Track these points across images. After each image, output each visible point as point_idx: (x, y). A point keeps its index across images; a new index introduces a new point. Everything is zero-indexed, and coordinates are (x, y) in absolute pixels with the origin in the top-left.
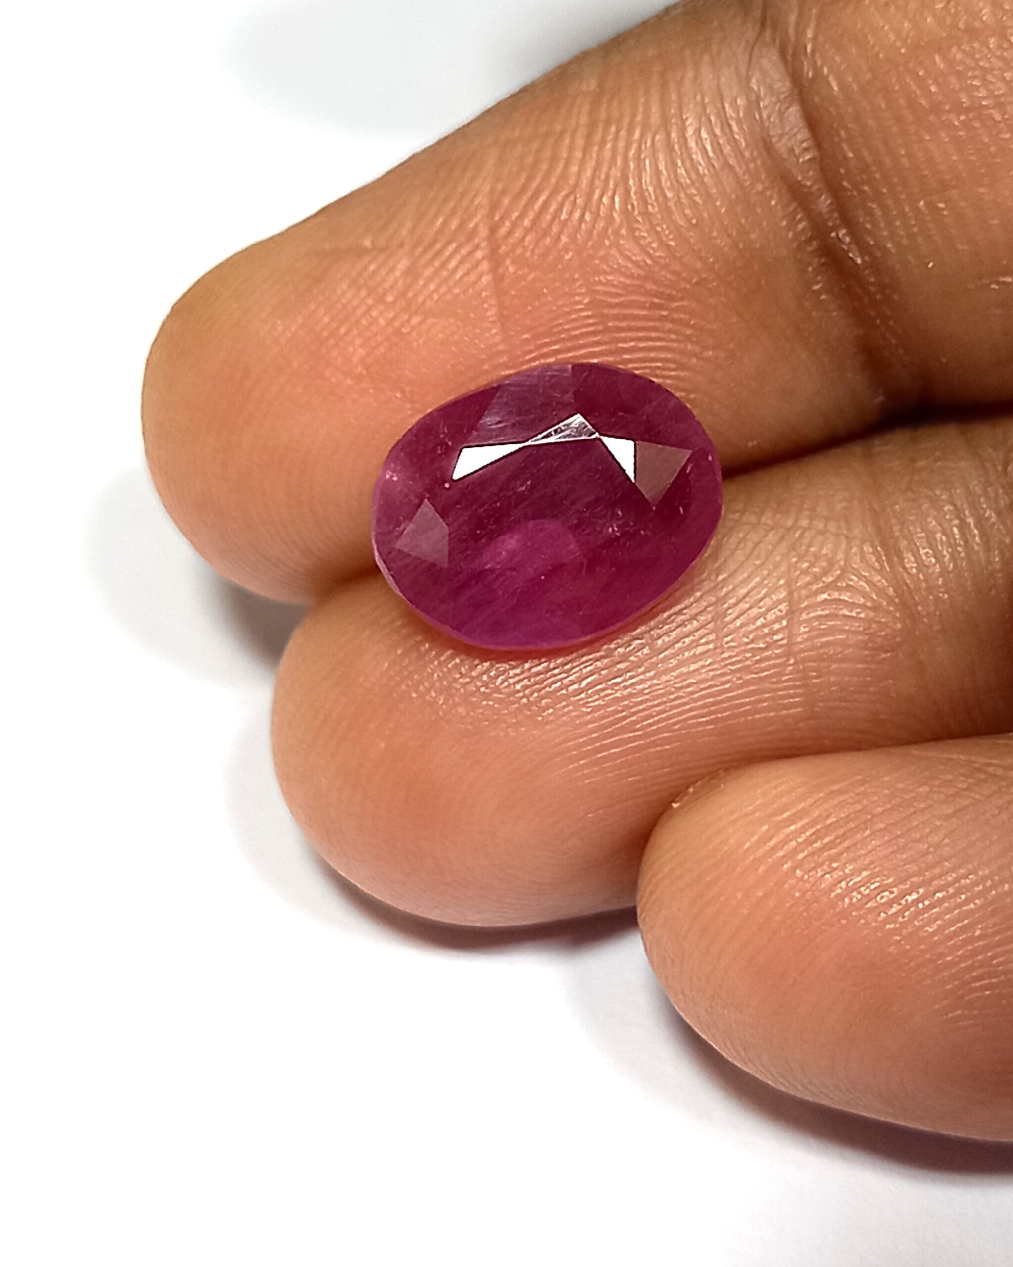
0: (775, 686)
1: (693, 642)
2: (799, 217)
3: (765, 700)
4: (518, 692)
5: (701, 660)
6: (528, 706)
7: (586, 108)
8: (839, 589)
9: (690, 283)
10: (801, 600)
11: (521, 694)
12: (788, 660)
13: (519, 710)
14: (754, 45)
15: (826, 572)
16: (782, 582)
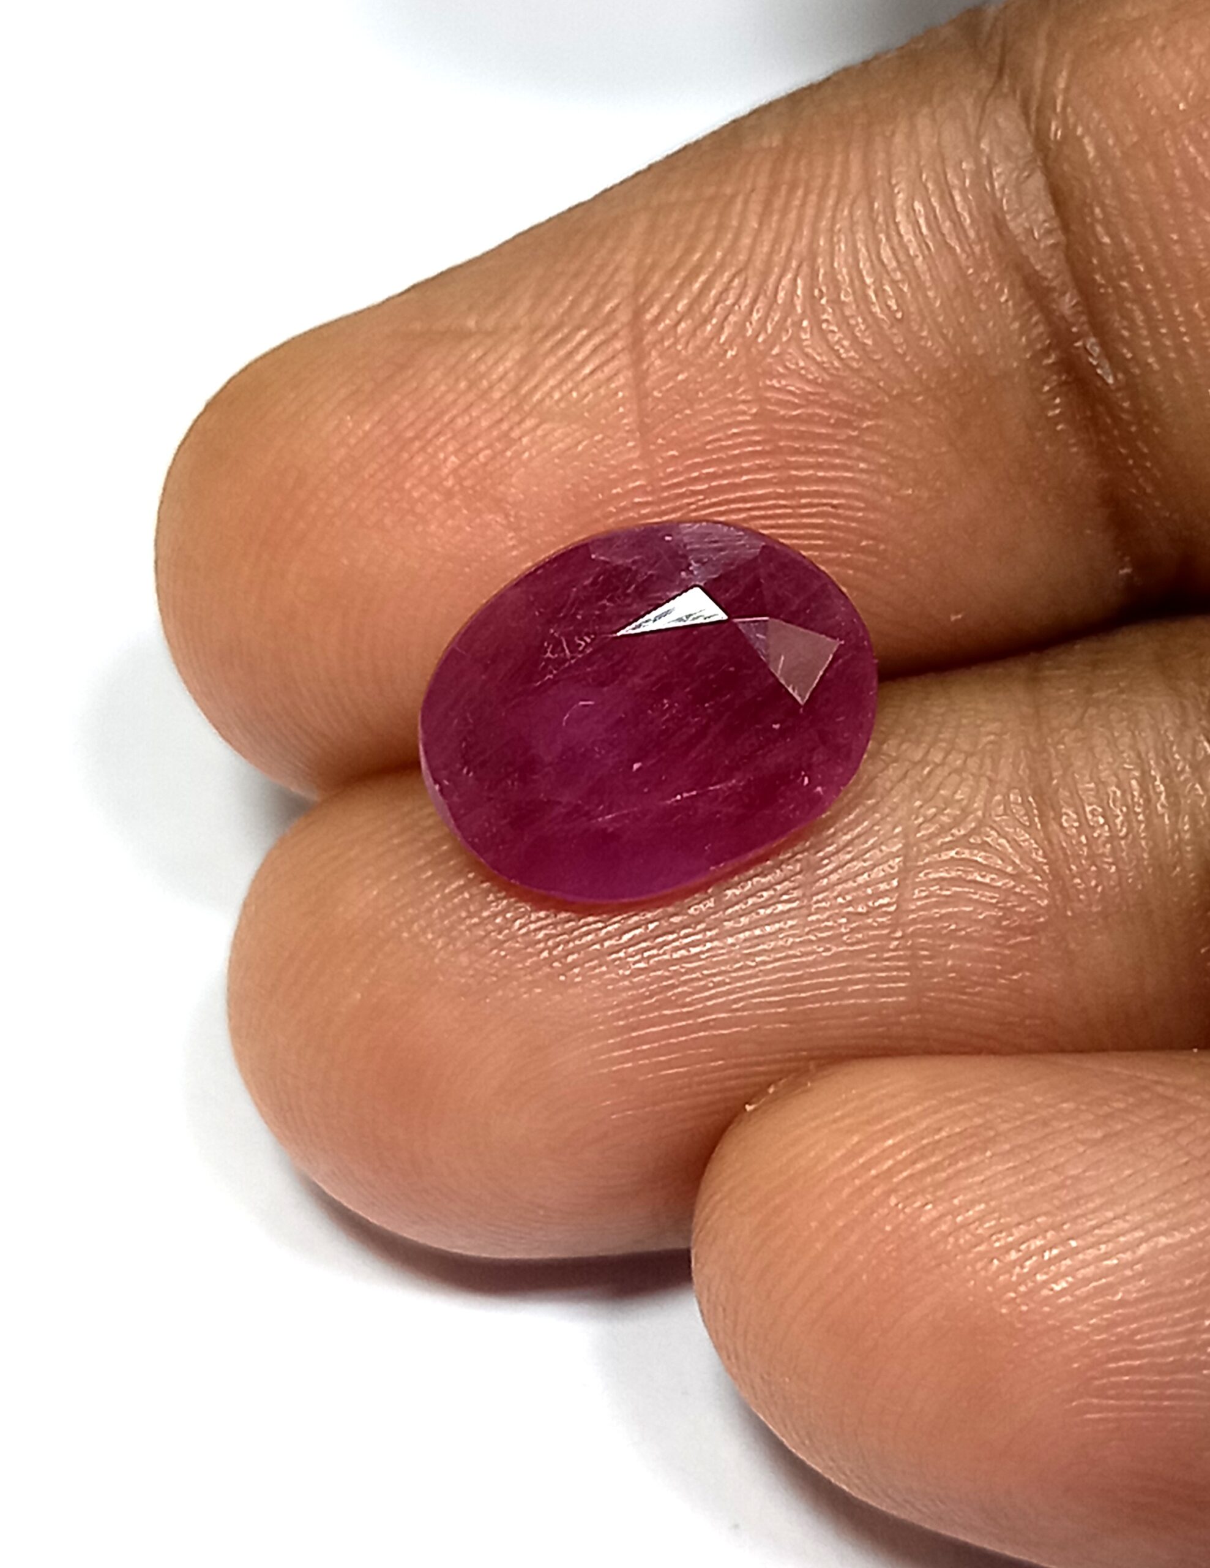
0: (873, 964)
1: (772, 897)
2: (1034, 319)
3: (857, 982)
4: (539, 941)
5: (779, 922)
6: (549, 961)
7: (767, 166)
8: (971, 847)
9: (890, 396)
10: (920, 855)
11: (542, 945)
12: (894, 932)
13: (537, 967)
14: (988, 96)
15: (957, 822)
16: (898, 830)
